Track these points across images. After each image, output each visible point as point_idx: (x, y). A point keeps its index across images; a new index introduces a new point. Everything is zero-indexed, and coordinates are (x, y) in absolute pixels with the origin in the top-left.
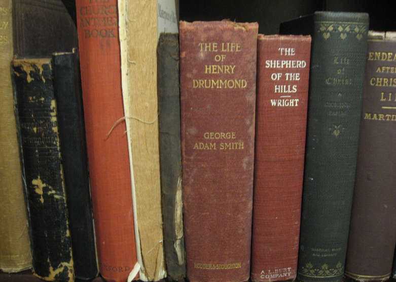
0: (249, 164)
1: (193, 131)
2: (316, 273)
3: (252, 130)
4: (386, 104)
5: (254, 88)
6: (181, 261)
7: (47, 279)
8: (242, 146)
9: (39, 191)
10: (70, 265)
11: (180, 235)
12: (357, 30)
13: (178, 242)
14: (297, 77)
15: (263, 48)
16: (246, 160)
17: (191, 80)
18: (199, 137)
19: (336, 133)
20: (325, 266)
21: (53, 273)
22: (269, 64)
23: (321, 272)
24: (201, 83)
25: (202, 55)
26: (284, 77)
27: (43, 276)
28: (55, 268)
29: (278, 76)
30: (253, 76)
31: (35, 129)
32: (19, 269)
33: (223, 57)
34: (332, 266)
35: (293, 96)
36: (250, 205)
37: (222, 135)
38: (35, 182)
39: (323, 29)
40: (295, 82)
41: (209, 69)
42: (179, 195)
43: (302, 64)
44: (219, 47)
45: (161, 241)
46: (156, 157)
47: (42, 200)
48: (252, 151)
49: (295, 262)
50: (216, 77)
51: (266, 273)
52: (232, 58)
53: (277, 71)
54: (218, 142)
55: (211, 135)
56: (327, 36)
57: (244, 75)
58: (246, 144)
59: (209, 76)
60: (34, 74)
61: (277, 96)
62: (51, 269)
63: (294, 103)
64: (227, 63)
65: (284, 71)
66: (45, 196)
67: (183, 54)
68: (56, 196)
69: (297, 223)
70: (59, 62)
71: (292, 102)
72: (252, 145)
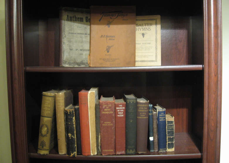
0: (114, 128)
1: (102, 122)
2: (129, 152)
3: (114, 122)
4: (141, 115)
5: (114, 113)
6: (100, 151)
7: (70, 156)
8: (112, 125)
9: (70, 136)
10: (76, 152)
11: (100, 145)
12: (134, 101)
13: (99, 147)
14: (123, 111)
15: (116, 105)
16: (113, 127)
17: (102, 112)
18: (103, 123)
19: (131, 121)
20: (131, 150)
21: (72, 155)
22: (117, 108)
23: (130, 151)
24: (104, 113)
25: (104, 107)
26: (120, 111)
27: (69, 155)
28: (72, 153)
29: (119, 111)
30: (114, 111)
31: (69, 123)
32: (64, 153)
33: (108, 108)
34: (133, 150)
35: (122, 114)
36: (114, 137)
37: (108, 123)
38: (69, 134)
39: (127, 101)
40: (122, 112)
41: (105, 110)
42: (100, 137)
43: (124, 108)
44: (107, 106)
45: (96, 145)
46: (95, 127)
47: (70, 138)
48: (114, 126)
49: (125, 150)
50: (107, 111)
51: (119, 152)
52: (110, 108)
53: (118, 109)
54: (107, 124)
55: (105, 123)
56: (128, 102)
57: (112, 111)
58: (113, 124)
59: (105, 111)
60: (70, 112)
61: (119, 114)
62: (71, 154)
63: (122, 116)
64: (109, 108)
65: (120, 109)
66: (71, 137)
67: (100, 107)
68: (74, 137)
69: (125, 141)
70: (76, 109)
71: (122, 115)
72: (114, 124)
